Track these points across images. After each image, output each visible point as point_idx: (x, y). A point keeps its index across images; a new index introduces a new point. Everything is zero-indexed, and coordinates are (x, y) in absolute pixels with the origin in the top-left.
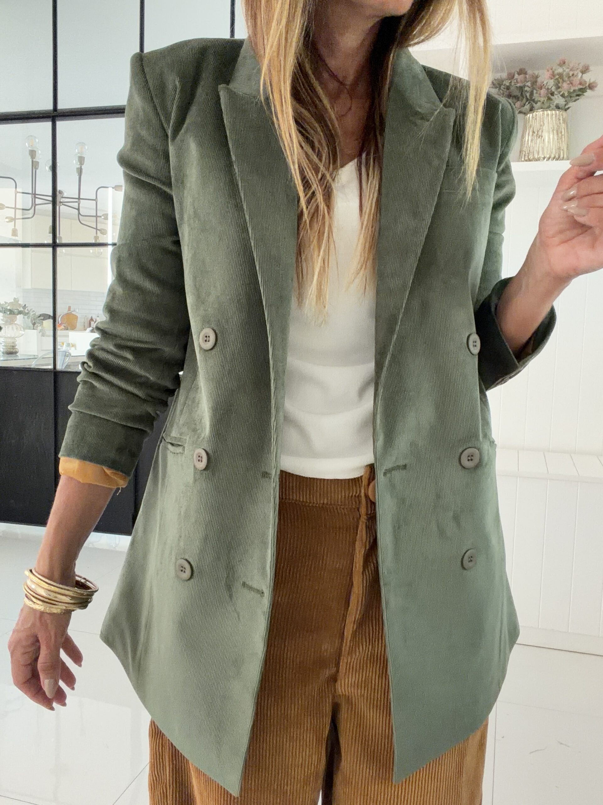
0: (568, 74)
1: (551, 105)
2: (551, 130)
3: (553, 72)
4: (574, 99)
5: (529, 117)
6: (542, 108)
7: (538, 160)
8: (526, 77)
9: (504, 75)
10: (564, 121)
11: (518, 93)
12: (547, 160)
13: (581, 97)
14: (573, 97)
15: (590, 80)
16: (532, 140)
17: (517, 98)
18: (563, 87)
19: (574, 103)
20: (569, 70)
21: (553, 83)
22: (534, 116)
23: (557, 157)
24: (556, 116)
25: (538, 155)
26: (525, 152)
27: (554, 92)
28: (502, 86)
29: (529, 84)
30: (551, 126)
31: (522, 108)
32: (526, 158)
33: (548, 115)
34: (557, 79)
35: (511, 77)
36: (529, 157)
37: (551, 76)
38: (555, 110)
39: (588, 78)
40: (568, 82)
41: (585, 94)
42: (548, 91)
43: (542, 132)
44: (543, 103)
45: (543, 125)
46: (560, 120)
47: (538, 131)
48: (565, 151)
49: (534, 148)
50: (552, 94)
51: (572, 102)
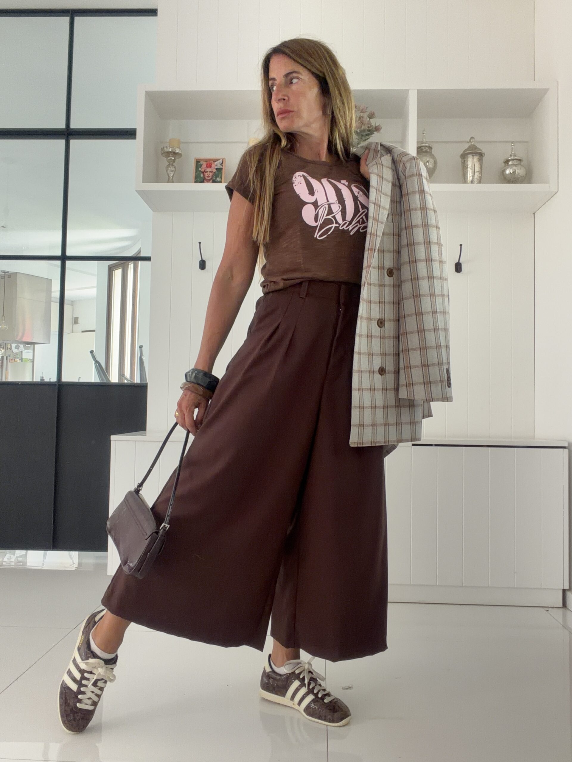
4: (364, 139)
13: (369, 136)
15: (376, 123)
40: (359, 121)
41: (373, 135)
51: (364, 141)
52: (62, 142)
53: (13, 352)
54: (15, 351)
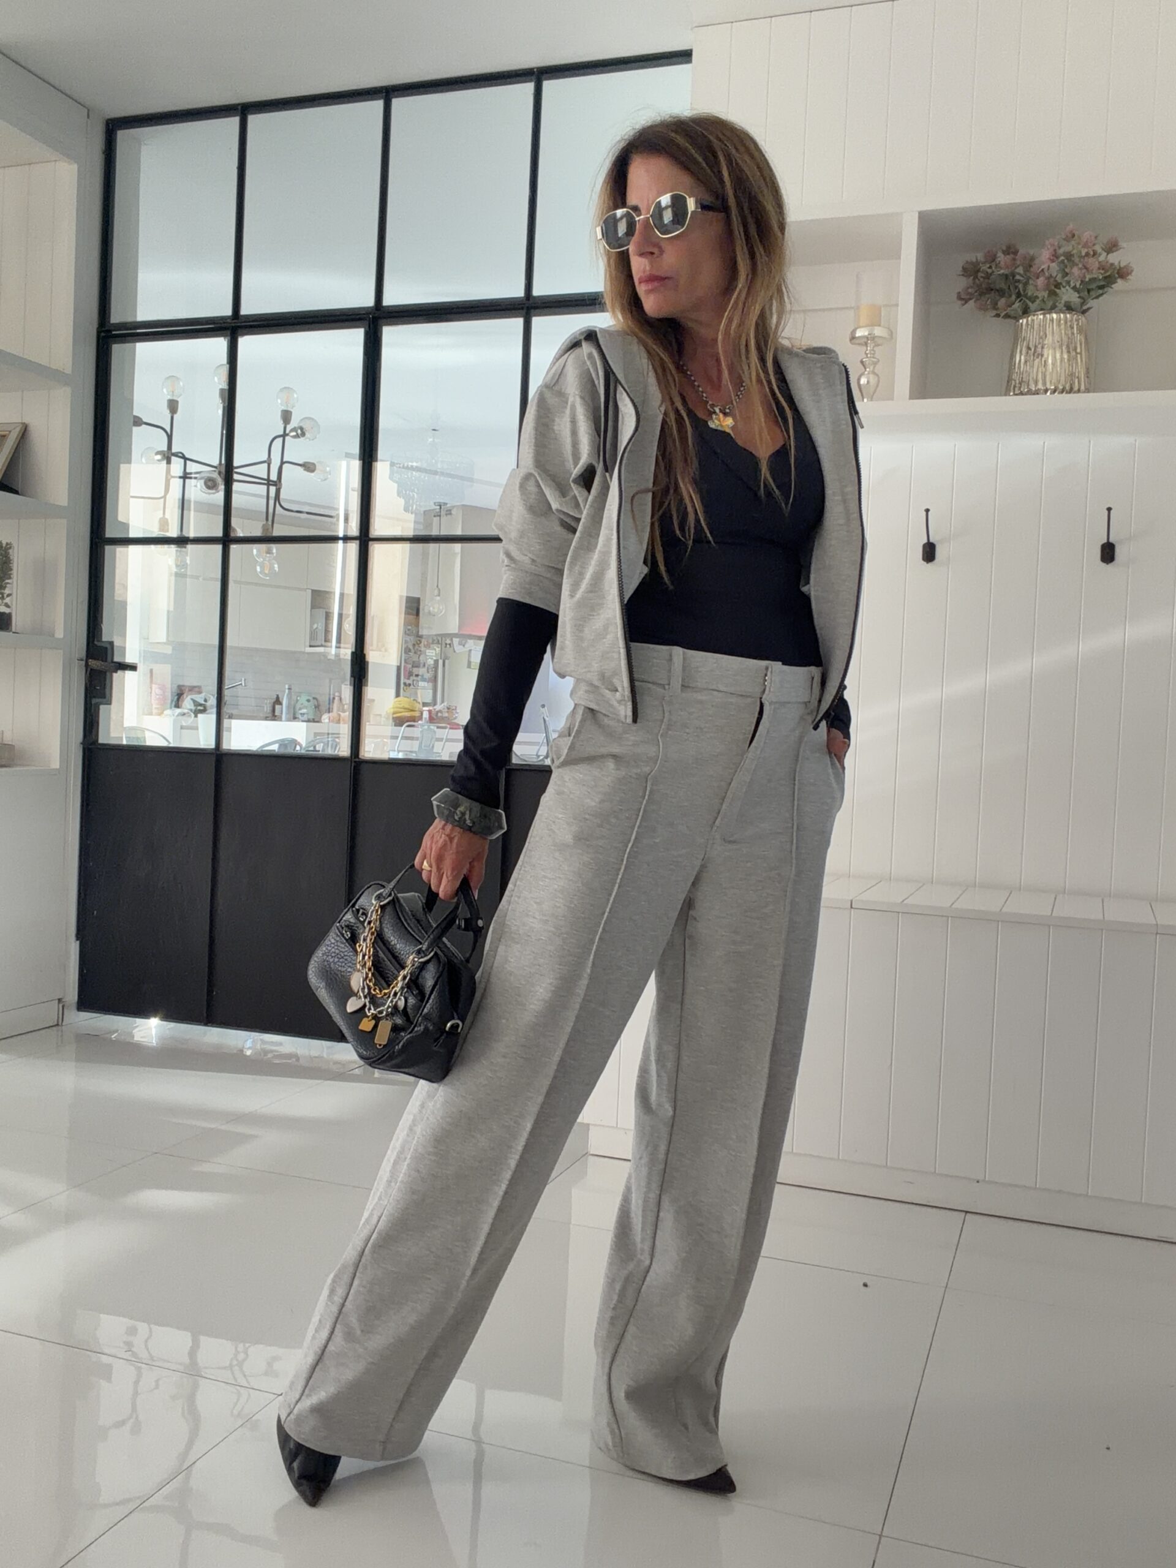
0: (1081, 252)
1: (1057, 304)
2: (1057, 344)
3: (1055, 250)
4: (1093, 294)
5: (1022, 324)
6: (1042, 310)
7: (1037, 393)
8: (1014, 259)
9: (980, 256)
10: (1080, 330)
11: (1003, 286)
12: (1051, 394)
13: (1106, 289)
14: (1092, 289)
15: (1119, 262)
16: (1026, 362)
17: (1001, 293)
18: (1073, 273)
19: (1095, 300)
20: (1080, 247)
21: (1058, 269)
22: (1030, 323)
23: (1068, 388)
24: (1066, 322)
25: (1036, 386)
26: (1015, 380)
27: (1061, 283)
28: (980, 274)
29: (1020, 270)
30: (1057, 338)
31: (1009, 309)
32: (1017, 392)
33: (1052, 320)
34: (1063, 262)
35: (992, 259)
36: (1022, 390)
37: (1052, 258)
38: (1063, 313)
39: (1114, 258)
40: (1080, 266)
41: (1113, 286)
42: (1049, 282)
43: (1043, 348)
44: (1043, 300)
45: (1044, 337)
46: (1072, 328)
47: (1036, 347)
48: (1083, 380)
49: (1029, 375)
50: (1058, 285)
51: (1093, 299)
52: (519, 322)
53: (455, 652)
54: (458, 648)
